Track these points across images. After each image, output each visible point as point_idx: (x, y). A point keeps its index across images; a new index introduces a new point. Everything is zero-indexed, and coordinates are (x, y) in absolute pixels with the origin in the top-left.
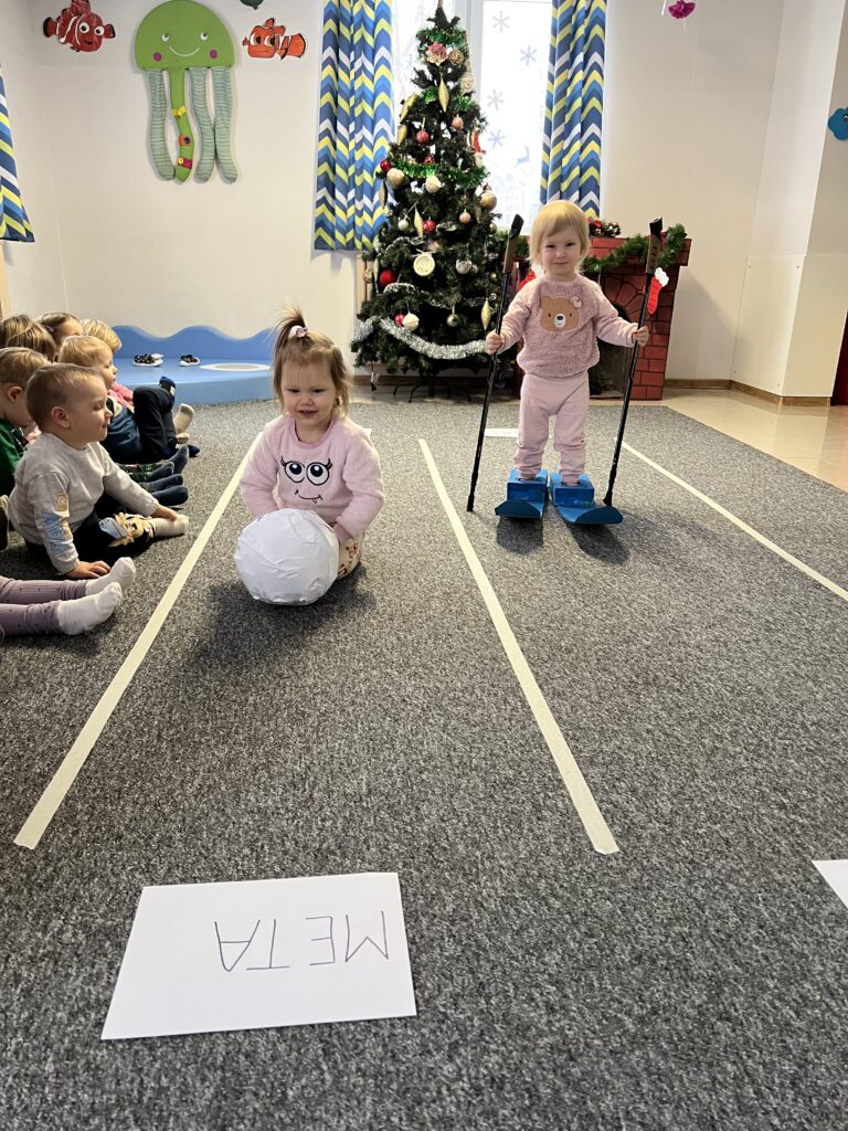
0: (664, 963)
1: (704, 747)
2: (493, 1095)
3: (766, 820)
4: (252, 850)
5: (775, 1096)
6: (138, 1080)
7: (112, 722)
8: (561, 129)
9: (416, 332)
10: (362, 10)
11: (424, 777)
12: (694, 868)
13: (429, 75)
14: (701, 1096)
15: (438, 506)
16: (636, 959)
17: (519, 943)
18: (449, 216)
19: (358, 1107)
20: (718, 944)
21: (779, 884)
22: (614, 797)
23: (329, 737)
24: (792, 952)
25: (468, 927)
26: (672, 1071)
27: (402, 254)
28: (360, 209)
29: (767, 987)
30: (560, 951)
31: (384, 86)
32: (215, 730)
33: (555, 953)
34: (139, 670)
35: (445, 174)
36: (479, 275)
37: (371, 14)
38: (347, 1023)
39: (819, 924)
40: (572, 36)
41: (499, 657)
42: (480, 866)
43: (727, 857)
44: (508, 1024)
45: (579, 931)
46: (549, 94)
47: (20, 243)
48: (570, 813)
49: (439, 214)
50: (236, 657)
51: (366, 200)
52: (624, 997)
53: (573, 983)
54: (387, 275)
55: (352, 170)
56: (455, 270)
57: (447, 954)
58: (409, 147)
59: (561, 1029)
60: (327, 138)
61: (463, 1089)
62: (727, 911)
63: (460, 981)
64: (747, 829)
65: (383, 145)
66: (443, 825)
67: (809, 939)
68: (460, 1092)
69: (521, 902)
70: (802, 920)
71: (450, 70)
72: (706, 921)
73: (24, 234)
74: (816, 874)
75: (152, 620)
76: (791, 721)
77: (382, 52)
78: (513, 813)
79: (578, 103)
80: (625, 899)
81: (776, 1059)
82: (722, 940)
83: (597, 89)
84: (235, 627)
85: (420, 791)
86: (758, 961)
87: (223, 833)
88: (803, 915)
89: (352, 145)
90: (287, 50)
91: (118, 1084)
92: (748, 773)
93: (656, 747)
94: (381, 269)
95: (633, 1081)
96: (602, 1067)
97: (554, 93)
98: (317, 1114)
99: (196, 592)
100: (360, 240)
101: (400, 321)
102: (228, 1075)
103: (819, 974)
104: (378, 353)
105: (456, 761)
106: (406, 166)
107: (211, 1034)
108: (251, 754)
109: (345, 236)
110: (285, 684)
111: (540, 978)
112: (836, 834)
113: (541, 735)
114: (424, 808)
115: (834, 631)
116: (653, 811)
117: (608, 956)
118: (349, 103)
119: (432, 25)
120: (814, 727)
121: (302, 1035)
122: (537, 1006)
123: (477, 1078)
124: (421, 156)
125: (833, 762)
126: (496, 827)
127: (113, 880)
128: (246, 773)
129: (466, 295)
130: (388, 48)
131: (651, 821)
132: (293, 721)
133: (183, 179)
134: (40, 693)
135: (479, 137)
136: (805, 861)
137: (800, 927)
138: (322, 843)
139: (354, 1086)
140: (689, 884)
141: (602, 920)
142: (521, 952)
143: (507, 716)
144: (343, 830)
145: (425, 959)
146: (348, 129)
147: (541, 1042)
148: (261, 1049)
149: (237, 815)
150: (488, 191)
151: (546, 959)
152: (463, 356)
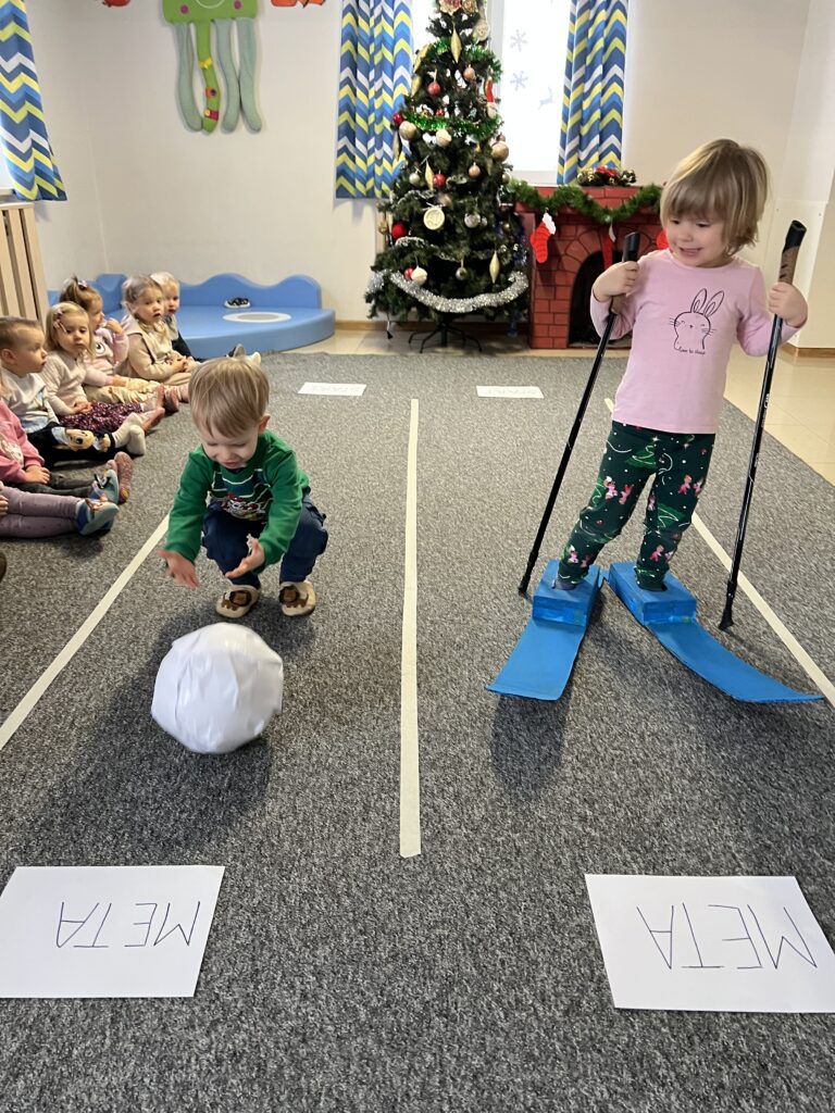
0: (415, 961)
1: (539, 754)
2: (230, 1066)
3: (563, 831)
4: (114, 837)
5: (455, 1087)
7: (38, 707)
8: (581, 72)
9: (425, 286)
11: (281, 774)
12: (478, 875)
13: (444, 24)
14: (394, 1081)
15: (402, 481)
16: (392, 956)
17: (301, 936)
18: (460, 169)
19: (122, 1068)
20: (467, 947)
21: (546, 895)
22: (439, 801)
24: (527, 958)
25: (265, 919)
26: (381, 1056)
27: (412, 208)
28: (379, 158)
29: (492, 989)
30: (332, 945)
31: (404, 33)
33: (327, 947)
34: (76, 655)
35: (456, 127)
36: (488, 228)
38: (138, 999)
39: (563, 934)
41: (394, 653)
42: (297, 863)
43: (512, 866)
44: (265, 1006)
45: (356, 928)
46: (571, 35)
47: (54, 201)
48: (394, 815)
49: (449, 167)
51: (386, 147)
52: (368, 989)
53: (332, 974)
54: (399, 229)
55: (372, 118)
56: (464, 224)
57: (238, 942)
58: (424, 97)
59: (306, 1016)
60: (347, 87)
61: (208, 1060)
62: (488, 918)
63: (240, 967)
64: (542, 840)
65: (401, 90)
66: (280, 822)
67: (547, 948)
68: (205, 1063)
69: (318, 899)
70: (550, 929)
71: (465, 17)
72: (466, 926)
73: (54, 192)
74: (583, 887)
75: (101, 603)
76: (632, 731)
78: (345, 813)
79: (600, 44)
80: (406, 901)
81: (470, 1054)
82: (473, 944)
83: (620, 29)
85: (272, 788)
86: (495, 965)
87: (96, 819)
88: (552, 926)
89: (372, 93)
92: (568, 784)
94: (395, 222)
95: (346, 1064)
96: (326, 1050)
97: (575, 33)
98: (90, 1071)
99: (148, 573)
100: (380, 188)
101: (409, 275)
102: (33, 1033)
103: (542, 981)
104: (391, 307)
105: (315, 759)
106: (418, 119)
107: (30, 999)
108: (142, 745)
109: (365, 185)
111: (307, 969)
112: (619, 849)
113: (399, 736)
114: (270, 805)
116: (465, 817)
117: (370, 952)
118: (368, 50)
120: (651, 738)
121: (99, 1006)
122: (294, 993)
123: (223, 1052)
124: (435, 106)
125: (651, 775)
126: (324, 827)
128: (133, 762)
129: (473, 247)
131: (460, 828)
133: (210, 130)
135: (495, 86)
136: (578, 873)
137: (544, 936)
138: (173, 833)
139: (125, 1051)
140: (467, 890)
141: (378, 919)
142: (300, 944)
143: (376, 715)
144: (195, 823)
145: (219, 945)
146: (368, 78)
147: (285, 1025)
148: (65, 1014)
149: (113, 804)
150: (501, 142)
151: (318, 952)
152: (470, 309)
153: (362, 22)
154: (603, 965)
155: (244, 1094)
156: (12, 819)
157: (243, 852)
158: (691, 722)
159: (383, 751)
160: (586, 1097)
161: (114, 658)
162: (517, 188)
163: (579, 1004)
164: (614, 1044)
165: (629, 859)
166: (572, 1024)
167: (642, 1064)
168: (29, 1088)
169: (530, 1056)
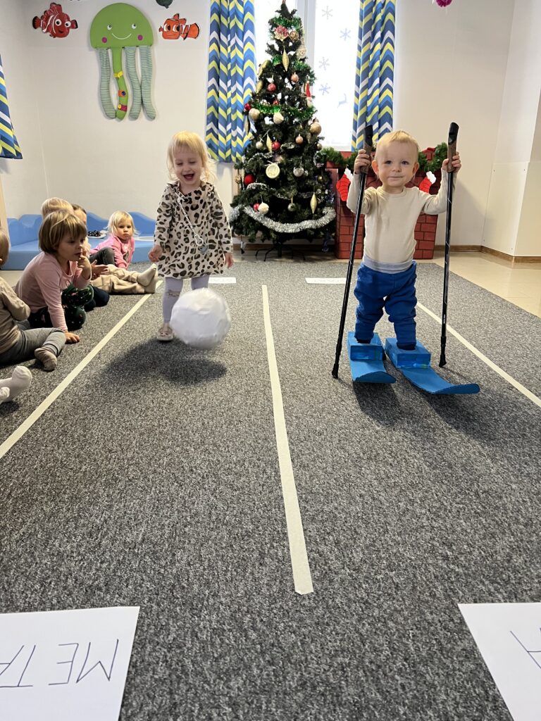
0: (322, 689)
1: (399, 509)
3: (431, 569)
4: (42, 585)
8: (366, 82)
9: (267, 215)
10: (235, 7)
12: (366, 608)
13: (277, 48)
15: (262, 330)
16: (301, 685)
17: (215, 668)
18: (289, 139)
20: (368, 674)
21: (429, 623)
22: (322, 548)
23: (129, 498)
24: (425, 682)
25: (180, 654)
27: (258, 164)
28: (234, 136)
29: (398, 714)
30: (244, 676)
31: (250, 56)
32: (51, 490)
33: (239, 679)
35: (286, 112)
36: (309, 177)
37: (241, 9)
39: (452, 658)
40: (372, 21)
41: (270, 438)
42: (205, 602)
43: (394, 598)
45: (264, 659)
46: (358, 59)
47: (13, 159)
48: (286, 560)
49: (282, 138)
50: (85, 436)
51: (239, 129)
53: (247, 705)
54: (249, 178)
55: (229, 111)
56: (293, 175)
57: (156, 677)
58: (264, 94)
60: (213, 90)
62: (382, 645)
63: (159, 701)
64: (415, 576)
65: (248, 93)
66: (189, 568)
67: (441, 671)
69: (227, 633)
70: (439, 654)
71: (291, 44)
72: (364, 654)
73: (15, 153)
74: (459, 615)
75: (37, 409)
76: (468, 490)
77: (248, 34)
78: (243, 559)
79: (377, 64)
80: (306, 633)
82: (373, 670)
83: (390, 54)
84: (92, 415)
85: (180, 541)
86: (396, 690)
87: (26, 571)
88: (441, 650)
89: (229, 95)
90: (187, 34)
92: (426, 530)
93: (363, 508)
94: (246, 174)
97: (361, 58)
99: (75, 389)
100: (235, 156)
101: (257, 208)
103: (442, 703)
104: (244, 230)
105: (214, 518)
106: (262, 107)
108: (69, 509)
110: (111, 457)
111: (222, 700)
112: (481, 581)
113: (282, 498)
114: (179, 554)
115: (515, 421)
116: (347, 560)
117: (280, 682)
118: (227, 68)
119: (278, 15)
120: (484, 495)
124: (271, 100)
125: (492, 522)
126: (227, 571)
128: (60, 525)
129: (300, 190)
130: (253, 31)
131: (343, 568)
132: (107, 484)
133: (121, 118)
135: (311, 87)
136: (452, 603)
137: (436, 660)
138: (95, 580)
140: (359, 621)
141: (284, 650)
142: (214, 676)
143: (262, 483)
144: (114, 571)
145: (138, 681)
146: (227, 84)
149: (41, 557)
150: (316, 122)
151: (232, 684)
152: (299, 230)
153: (222, 49)
154: (494, 685)
157: (157, 594)
158: (511, 482)
159: (271, 510)
161: (46, 446)
162: (327, 152)
165: (492, 590)
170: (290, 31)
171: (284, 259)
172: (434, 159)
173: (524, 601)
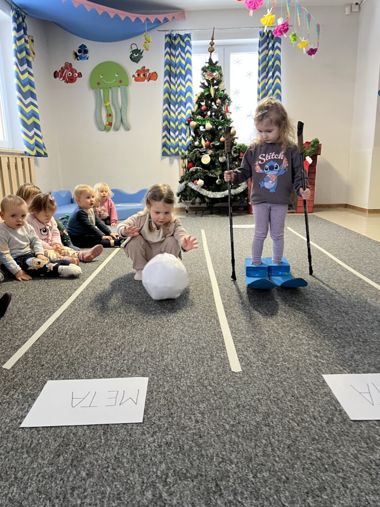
0: (248, 408)
2: (166, 448)
3: (308, 361)
4: (93, 370)
5: (280, 451)
6: (31, 440)
7: (49, 328)
9: (203, 187)
10: (180, 61)
12: (271, 377)
13: (206, 84)
14: (249, 450)
15: (203, 253)
16: (237, 406)
17: (191, 400)
18: (216, 139)
19: (112, 450)
20: (272, 402)
21: (305, 382)
22: (246, 353)
23: (134, 333)
24: (303, 405)
25: (172, 395)
26: (240, 441)
27: (196, 155)
28: (180, 139)
29: (289, 416)
30: (207, 403)
31: (190, 89)
32: (89, 331)
33: (204, 404)
34: (64, 311)
35: (214, 122)
37: (183, 62)
38: (115, 424)
39: (318, 396)
40: (266, 66)
41: (212, 306)
42: (183, 376)
43: (286, 373)
44: (179, 426)
45: (217, 397)
46: (258, 89)
47: (42, 157)
48: (226, 358)
49: (212, 138)
51: (183, 135)
52: (228, 418)
53: (209, 413)
54: (191, 164)
55: (177, 123)
56: (219, 161)
57: (161, 404)
58: (199, 112)
59: (199, 428)
60: (167, 111)
61: (154, 446)
62: (280, 391)
63: (163, 412)
64: (298, 364)
65: (189, 112)
66: (172, 362)
67: (311, 401)
69: (196, 387)
70: (311, 394)
71: (215, 82)
72: (270, 394)
73: (43, 153)
74: (322, 379)
76: (331, 327)
77: (188, 76)
78: (202, 358)
79: (271, 91)
80: (239, 387)
81: (284, 439)
82: (275, 401)
83: (279, 86)
84: (106, 297)
85: (165, 351)
86: (288, 407)
87: (83, 364)
88: (312, 393)
89: (177, 113)
90: (150, 78)
91: (23, 441)
92: (305, 345)
93: (269, 336)
94: (189, 162)
95: (223, 444)
96: (212, 440)
97: (260, 88)
98: (96, 452)
99: (93, 285)
100: (181, 151)
101: (196, 183)
102: (65, 439)
103: (312, 412)
104: (188, 198)
105: (183, 341)
106: (198, 120)
107: (62, 426)
108: (101, 339)
109: (175, 150)
110: (121, 316)
111: (196, 412)
113: (222, 332)
114: (166, 357)
116: (260, 358)
117: (226, 405)
118: (175, 97)
119: (207, 65)
120: (340, 329)
121: (97, 428)
122: (192, 421)
123: (161, 442)
124: (204, 116)
125: (343, 341)
126: (193, 363)
127: (37, 379)
128: (97, 345)
130: (191, 74)
131: (258, 361)
132: (121, 328)
133: (108, 130)
134: (23, 319)
135: (229, 107)
136: (319, 375)
137: (309, 397)
138: (121, 368)
139: (112, 444)
140: (267, 382)
141: (227, 394)
142: (191, 403)
143: (209, 326)
144: (131, 364)
145: (151, 405)
146: (175, 107)
147: (190, 432)
148: (80, 432)
149: (90, 359)
150: (233, 128)
151: (200, 406)
152: (223, 196)
153: (172, 86)
154: (340, 406)
155: (175, 458)
156: (43, 365)
157: (156, 373)
158: (357, 324)
159: (215, 337)
160: (346, 453)
161: (82, 312)
162: (241, 147)
163: (333, 420)
164: (354, 433)
165: (342, 369)
166: (331, 427)
167: (370, 440)
168: (66, 460)
169: (314, 439)
170: (214, 74)
171: (214, 215)
172: (310, 148)
173: (359, 373)
